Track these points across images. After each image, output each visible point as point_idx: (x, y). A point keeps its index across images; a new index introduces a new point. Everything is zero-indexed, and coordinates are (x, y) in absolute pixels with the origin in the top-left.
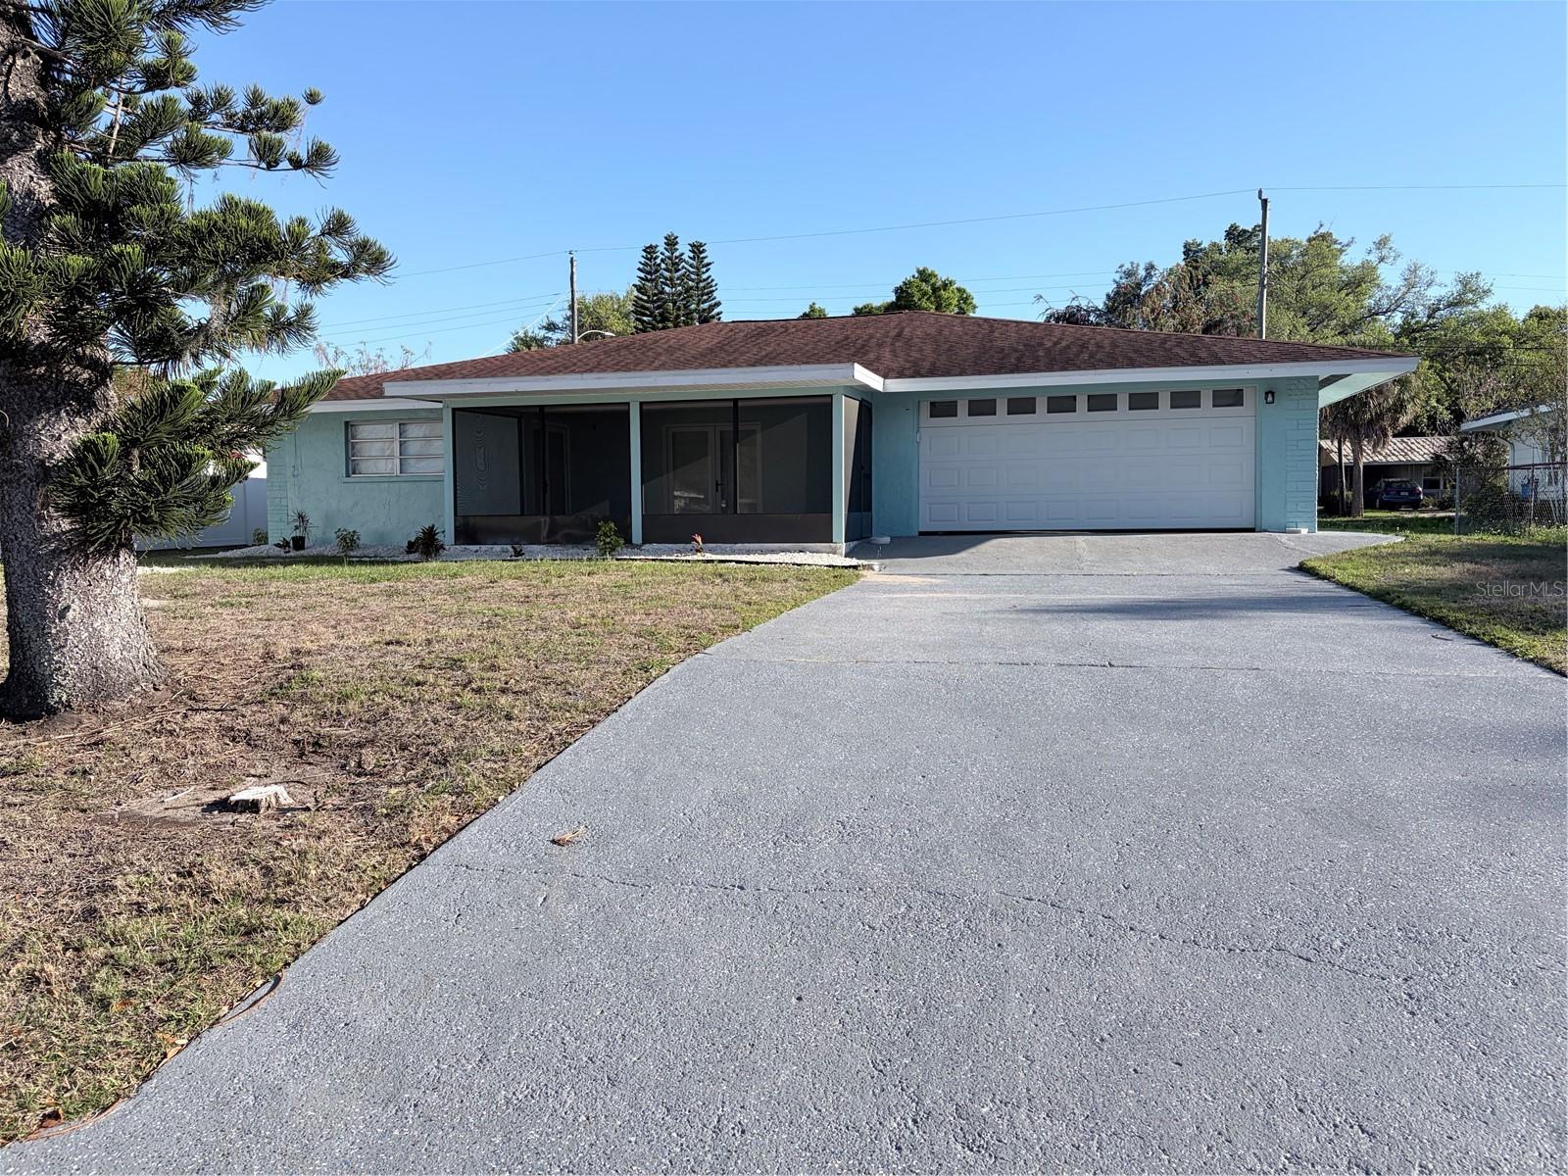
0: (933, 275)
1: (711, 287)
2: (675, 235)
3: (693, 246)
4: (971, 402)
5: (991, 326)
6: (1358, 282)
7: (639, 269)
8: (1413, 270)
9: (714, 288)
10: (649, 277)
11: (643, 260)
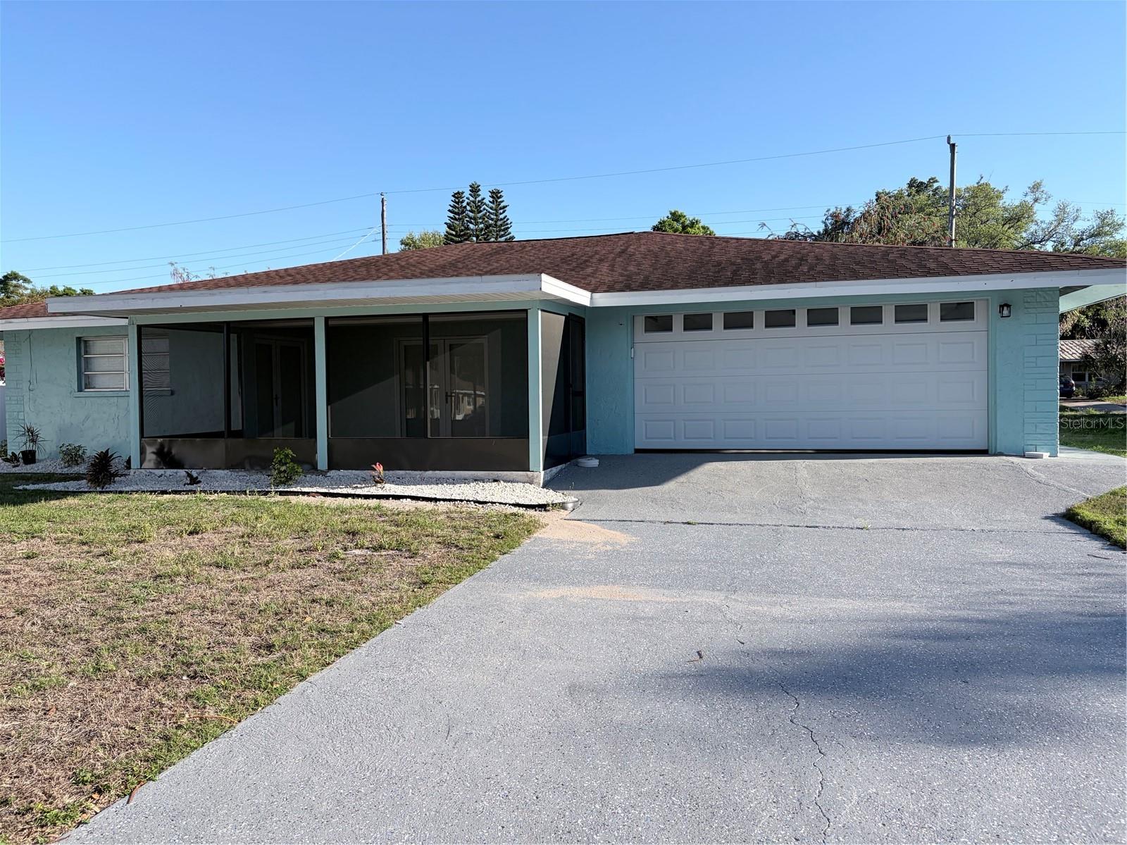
0: (681, 216)
1: (507, 224)
2: (478, 184)
3: (492, 192)
4: (686, 317)
5: (713, 243)
6: (1017, 218)
7: (449, 211)
8: (1062, 209)
9: (509, 226)
10: (457, 217)
11: (452, 203)
